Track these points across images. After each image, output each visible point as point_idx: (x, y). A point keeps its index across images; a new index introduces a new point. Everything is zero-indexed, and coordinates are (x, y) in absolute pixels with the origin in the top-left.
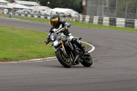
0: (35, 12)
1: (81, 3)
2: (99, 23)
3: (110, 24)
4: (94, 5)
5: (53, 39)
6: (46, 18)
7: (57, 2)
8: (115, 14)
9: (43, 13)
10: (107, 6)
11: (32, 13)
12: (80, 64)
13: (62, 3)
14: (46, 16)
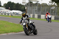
0: (3, 12)
1: (25, 8)
2: (33, 17)
3: (38, 18)
4: (31, 9)
6: (8, 15)
7: (13, 8)
8: (40, 13)
9: (7, 12)
10: (37, 9)
11: (2, 12)
13: (16, 8)
14: (8, 14)
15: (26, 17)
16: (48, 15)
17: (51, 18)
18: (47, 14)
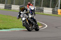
5: (22, 17)
12: (34, 30)
15: (25, 11)
16: (30, 7)
17: (34, 10)
18: (29, 5)
